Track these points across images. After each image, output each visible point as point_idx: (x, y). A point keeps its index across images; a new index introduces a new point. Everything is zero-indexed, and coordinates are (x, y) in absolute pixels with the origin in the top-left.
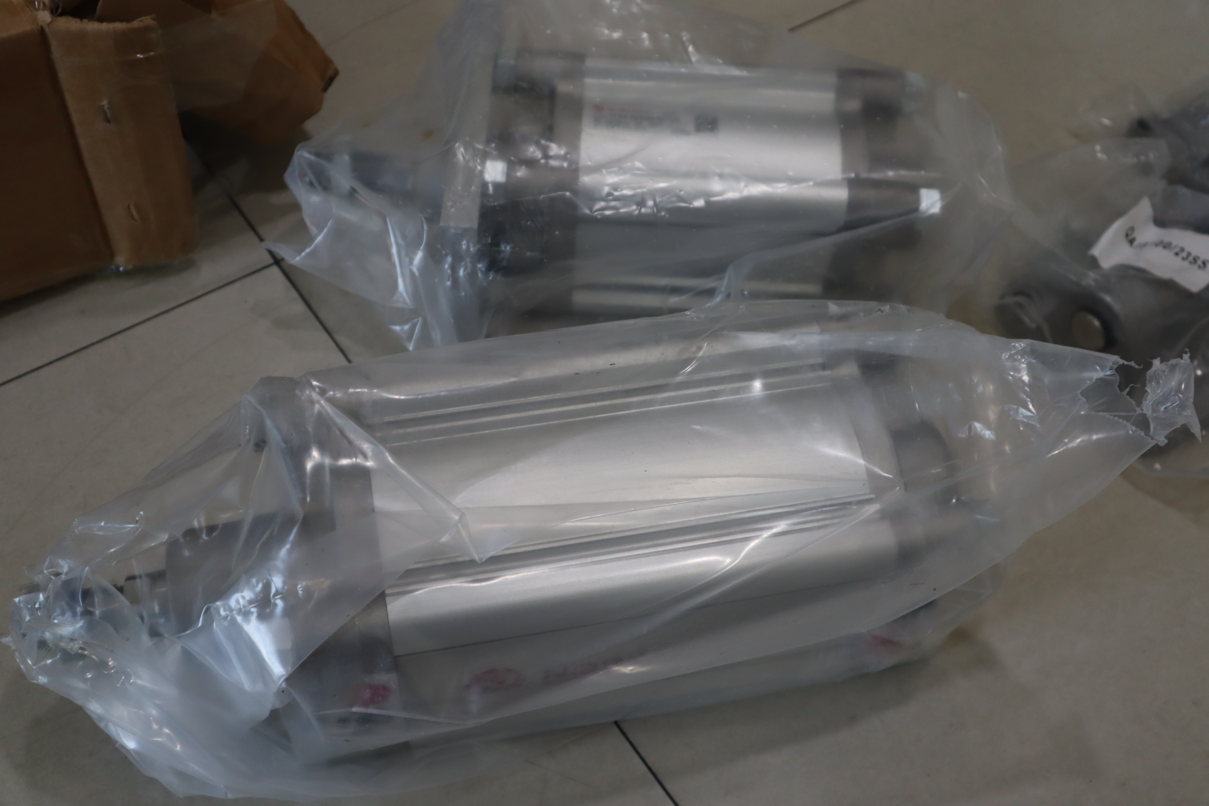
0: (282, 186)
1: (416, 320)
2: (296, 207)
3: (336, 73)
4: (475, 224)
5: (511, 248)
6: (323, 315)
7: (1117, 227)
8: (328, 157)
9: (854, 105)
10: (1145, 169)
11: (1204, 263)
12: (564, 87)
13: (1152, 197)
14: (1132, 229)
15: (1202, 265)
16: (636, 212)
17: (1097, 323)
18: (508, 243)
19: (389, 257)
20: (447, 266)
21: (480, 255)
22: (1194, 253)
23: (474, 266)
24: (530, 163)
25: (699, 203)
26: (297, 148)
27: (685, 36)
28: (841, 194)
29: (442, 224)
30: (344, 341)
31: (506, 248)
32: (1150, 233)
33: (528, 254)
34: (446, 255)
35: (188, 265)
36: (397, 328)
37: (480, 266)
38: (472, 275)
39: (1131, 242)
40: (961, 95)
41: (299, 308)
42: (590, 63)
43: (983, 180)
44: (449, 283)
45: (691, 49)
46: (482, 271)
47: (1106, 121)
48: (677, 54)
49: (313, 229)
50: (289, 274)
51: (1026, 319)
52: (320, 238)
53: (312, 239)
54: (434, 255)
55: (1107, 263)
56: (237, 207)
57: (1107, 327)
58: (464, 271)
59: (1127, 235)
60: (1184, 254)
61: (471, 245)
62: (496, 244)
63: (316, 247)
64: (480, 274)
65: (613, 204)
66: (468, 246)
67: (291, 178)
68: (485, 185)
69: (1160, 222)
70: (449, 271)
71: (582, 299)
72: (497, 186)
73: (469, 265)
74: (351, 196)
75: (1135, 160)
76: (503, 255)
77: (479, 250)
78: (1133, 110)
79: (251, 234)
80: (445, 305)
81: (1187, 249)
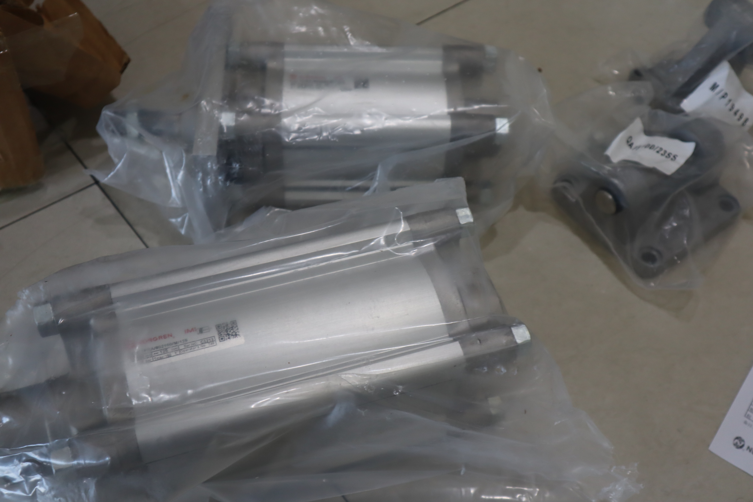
0: (96, 135)
1: (185, 215)
2: (104, 148)
3: (129, 61)
4: (215, 153)
5: (239, 166)
6: (127, 214)
7: (621, 137)
8: (123, 114)
9: (454, 68)
10: (639, 100)
11: (675, 157)
12: (272, 64)
13: (642, 117)
14: (631, 137)
15: (673, 158)
16: (318, 139)
17: (610, 197)
18: (237, 163)
19: (166, 175)
20: (199, 179)
21: (220, 171)
22: (668, 151)
23: (216, 178)
24: (249, 112)
25: (357, 132)
26: (104, 108)
27: (347, 29)
28: (447, 124)
29: (194, 154)
30: (141, 230)
31: (236, 166)
32: (642, 140)
33: (250, 169)
34: (198, 172)
35: (38, 187)
36: (173, 220)
37: (220, 178)
38: (215, 184)
39: (631, 145)
40: (521, 58)
41: (112, 211)
42: (287, 48)
43: (536, 111)
44: (201, 190)
45: (349, 36)
46: (222, 182)
47: (616, 72)
48: (342, 41)
49: (116, 160)
50: (104, 189)
51: (569, 197)
52: (119, 165)
53: (114, 165)
54: (191, 173)
55: (615, 159)
56: (70, 148)
57: (616, 199)
58: (211, 181)
59: (628, 142)
60: (662, 152)
61: (214, 165)
62: (229, 164)
63: (118, 170)
64: (220, 183)
65: (302, 135)
66: (212, 166)
67: (100, 128)
68: (221, 127)
69: (648, 132)
70: (201, 182)
71: (291, 196)
72: (228, 128)
73: (213, 178)
74: (140, 138)
75: (633, 95)
76: (234, 171)
77: (219, 168)
78: (631, 64)
79: (79, 166)
80: (200, 204)
81: (664, 148)
